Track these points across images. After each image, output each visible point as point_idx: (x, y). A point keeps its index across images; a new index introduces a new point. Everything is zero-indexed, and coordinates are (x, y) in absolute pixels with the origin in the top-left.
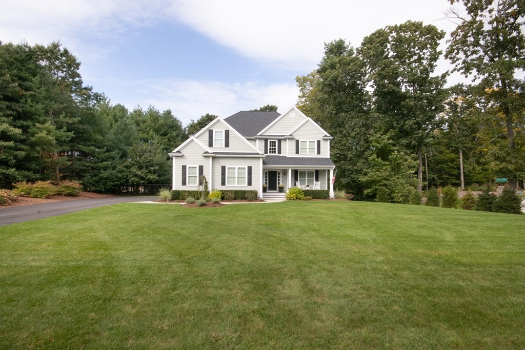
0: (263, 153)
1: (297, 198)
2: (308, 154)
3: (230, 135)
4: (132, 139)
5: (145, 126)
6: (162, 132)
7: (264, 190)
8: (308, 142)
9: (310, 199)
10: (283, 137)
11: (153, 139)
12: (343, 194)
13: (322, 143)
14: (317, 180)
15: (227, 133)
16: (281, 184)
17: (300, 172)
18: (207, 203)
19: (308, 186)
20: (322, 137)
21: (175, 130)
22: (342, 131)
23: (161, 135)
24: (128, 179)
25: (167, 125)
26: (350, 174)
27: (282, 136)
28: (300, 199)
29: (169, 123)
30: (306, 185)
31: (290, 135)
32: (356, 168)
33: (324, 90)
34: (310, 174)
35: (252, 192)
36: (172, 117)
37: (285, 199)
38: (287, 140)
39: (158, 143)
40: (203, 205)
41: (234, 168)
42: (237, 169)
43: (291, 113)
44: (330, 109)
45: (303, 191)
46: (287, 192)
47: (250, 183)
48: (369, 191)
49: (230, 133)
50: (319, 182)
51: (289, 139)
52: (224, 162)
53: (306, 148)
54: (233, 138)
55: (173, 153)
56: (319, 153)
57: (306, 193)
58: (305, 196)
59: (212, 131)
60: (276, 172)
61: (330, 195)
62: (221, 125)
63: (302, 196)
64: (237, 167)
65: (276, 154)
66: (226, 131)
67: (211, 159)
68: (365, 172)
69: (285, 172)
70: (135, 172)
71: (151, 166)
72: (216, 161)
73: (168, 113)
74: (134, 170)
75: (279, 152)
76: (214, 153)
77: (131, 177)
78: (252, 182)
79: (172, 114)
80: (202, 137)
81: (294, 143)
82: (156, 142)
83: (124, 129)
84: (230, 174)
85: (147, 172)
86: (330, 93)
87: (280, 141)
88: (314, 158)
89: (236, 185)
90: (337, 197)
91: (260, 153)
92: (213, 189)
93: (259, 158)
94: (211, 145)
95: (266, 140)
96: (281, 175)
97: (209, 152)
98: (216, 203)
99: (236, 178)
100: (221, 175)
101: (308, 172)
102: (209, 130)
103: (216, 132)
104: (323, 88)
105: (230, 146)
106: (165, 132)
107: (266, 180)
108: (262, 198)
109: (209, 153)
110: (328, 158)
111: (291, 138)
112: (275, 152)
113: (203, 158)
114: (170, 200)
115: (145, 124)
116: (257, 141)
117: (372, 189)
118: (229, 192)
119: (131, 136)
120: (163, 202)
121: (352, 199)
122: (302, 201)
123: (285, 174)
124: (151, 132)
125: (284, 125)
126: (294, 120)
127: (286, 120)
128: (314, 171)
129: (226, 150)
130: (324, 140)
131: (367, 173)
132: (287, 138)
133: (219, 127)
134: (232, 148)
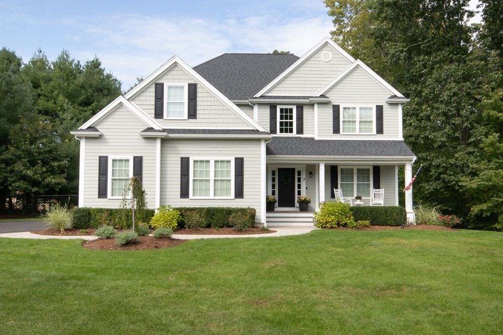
0: (268, 130)
1: (338, 224)
2: (357, 132)
3: (199, 95)
4: (20, 110)
5: (50, 88)
6: (82, 98)
7: (270, 207)
8: (358, 109)
9: (366, 226)
10: (307, 101)
11: (64, 110)
12: (434, 215)
13: (387, 111)
14: (377, 186)
15: (193, 89)
16: (304, 195)
17: (342, 170)
18: (140, 239)
19: (358, 198)
20: (387, 99)
21: (107, 95)
22: (421, 92)
23: (80, 105)
24: (8, 186)
25: (91, 86)
26: (442, 173)
27: (304, 98)
28: (345, 225)
29: (95, 83)
30: (355, 195)
31: (322, 96)
32: (452, 161)
33: (383, 15)
34: (363, 173)
35: (243, 211)
36: (101, 72)
37: (312, 224)
38: (316, 106)
39: (72, 119)
40: (129, 243)
41: (208, 162)
42: (212, 163)
43: (323, 53)
44: (395, 48)
45: (352, 209)
46: (318, 210)
47: (239, 194)
48: (484, 206)
49: (198, 90)
50: (382, 191)
51: (319, 103)
52: (185, 150)
53: (355, 122)
54: (205, 99)
55: (81, 130)
56: (380, 130)
57: (359, 213)
58: (356, 220)
59: (162, 85)
60: (293, 170)
61: (408, 216)
62: (179, 73)
63: (350, 221)
64: (212, 159)
65: (294, 134)
66: (190, 85)
67: (158, 142)
68: (473, 168)
69: (312, 171)
70: (21, 172)
71: (54, 159)
72: (170, 147)
73: (95, 65)
74: (18, 167)
75: (300, 130)
76: (164, 130)
77: (14, 182)
78: (245, 190)
79: (102, 67)
80: (140, 98)
81: (329, 112)
82: (69, 116)
83: (7, 92)
84: (198, 174)
85: (46, 172)
86: (395, 20)
87: (300, 107)
88: (371, 142)
89: (212, 196)
90: (421, 222)
91: (261, 130)
92: (162, 206)
93: (259, 140)
94: (159, 114)
95: (273, 107)
96: (303, 176)
97: (156, 128)
98: (162, 237)
99: (212, 182)
100: (179, 176)
101: (359, 170)
102: (157, 85)
103: (170, 87)
104: (381, 12)
105: (198, 116)
106: (88, 98)
107: (273, 186)
108: (265, 225)
109: (155, 131)
110: (399, 142)
111: (323, 101)
112: (291, 131)
113: (143, 141)
114: (68, 231)
115: (52, 83)
116: (256, 108)
117: (490, 205)
118: (194, 213)
119: (19, 105)
120: (52, 234)
121: (457, 227)
122: (349, 230)
123: (311, 173)
124: (61, 98)
125: (308, 76)
126: (330, 66)
127: (314, 66)
128: (372, 167)
129: (190, 124)
130: (391, 104)
131: (477, 171)
132: (316, 103)
133: (176, 77)
134: (204, 121)
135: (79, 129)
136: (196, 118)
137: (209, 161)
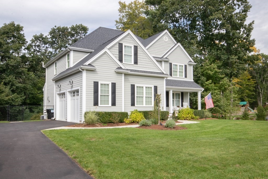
2: (178, 76)
8: (178, 66)
14: (182, 101)
15: (136, 49)
20: (188, 62)
31: (166, 58)
38: (163, 63)
43: (164, 37)
49: (138, 50)
50: (187, 103)
52: (133, 81)
53: (177, 71)
54: (141, 55)
56: (186, 76)
59: (122, 44)
62: (130, 39)
64: (144, 86)
66: (134, 46)
67: (123, 75)
76: (127, 70)
81: (168, 66)
84: (138, 93)
88: (183, 81)
89: (144, 105)
91: (165, 73)
93: (163, 78)
94: (121, 60)
99: (145, 98)
100: (130, 94)
101: (176, 94)
102: (119, 44)
103: (125, 46)
105: (138, 63)
109: (123, 69)
111: (166, 60)
113: (115, 74)
125: (159, 47)
126: (167, 44)
127: (160, 43)
128: (181, 93)
129: (135, 67)
130: (189, 65)
131: (204, 96)
132: (163, 61)
133: (128, 41)
134: (141, 66)
135: (84, 64)
136: (137, 64)
137: (143, 87)
